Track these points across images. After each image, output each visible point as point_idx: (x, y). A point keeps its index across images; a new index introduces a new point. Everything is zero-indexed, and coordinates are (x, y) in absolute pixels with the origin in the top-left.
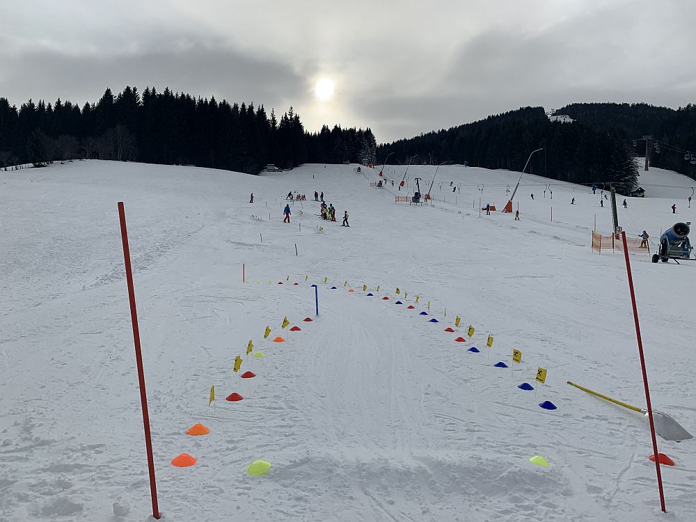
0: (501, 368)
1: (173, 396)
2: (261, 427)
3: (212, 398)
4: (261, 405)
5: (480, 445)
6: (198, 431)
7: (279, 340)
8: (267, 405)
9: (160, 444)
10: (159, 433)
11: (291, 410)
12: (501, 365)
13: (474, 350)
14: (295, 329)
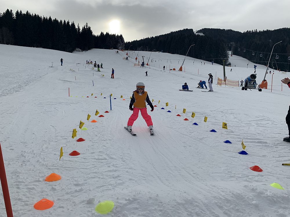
3: (61, 154)
6: (52, 178)
7: (94, 121)
12: (213, 131)
13: (195, 124)
14: (101, 116)
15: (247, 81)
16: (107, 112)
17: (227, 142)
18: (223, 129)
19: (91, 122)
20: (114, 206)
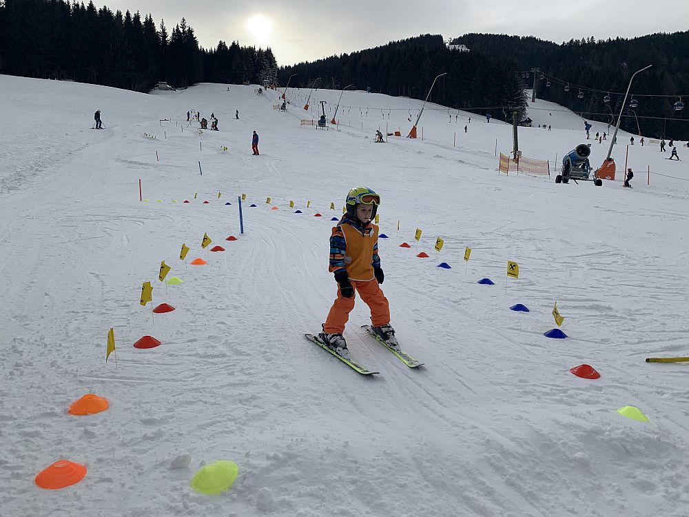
0: (488, 285)
1: (46, 346)
2: (197, 390)
3: (111, 347)
4: (190, 353)
5: (530, 393)
6: (87, 406)
7: (198, 262)
8: (201, 351)
9: (15, 439)
10: (15, 415)
11: (239, 357)
12: (486, 281)
13: (444, 265)
14: (217, 249)
15: (569, 162)
16: (231, 238)
17: (519, 308)
18: (510, 277)
19: (192, 264)
20: (239, 474)
